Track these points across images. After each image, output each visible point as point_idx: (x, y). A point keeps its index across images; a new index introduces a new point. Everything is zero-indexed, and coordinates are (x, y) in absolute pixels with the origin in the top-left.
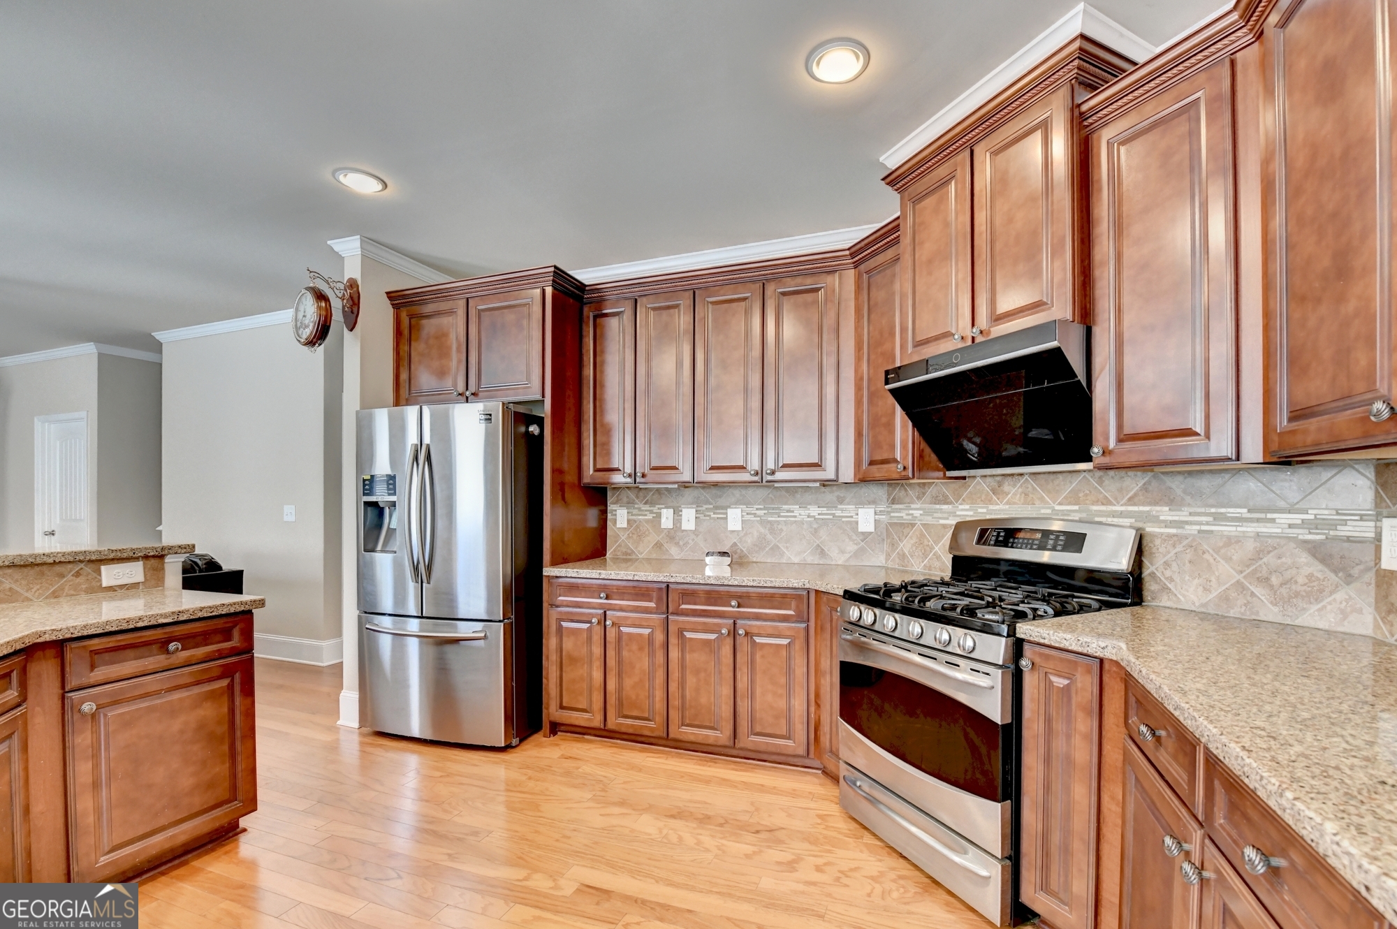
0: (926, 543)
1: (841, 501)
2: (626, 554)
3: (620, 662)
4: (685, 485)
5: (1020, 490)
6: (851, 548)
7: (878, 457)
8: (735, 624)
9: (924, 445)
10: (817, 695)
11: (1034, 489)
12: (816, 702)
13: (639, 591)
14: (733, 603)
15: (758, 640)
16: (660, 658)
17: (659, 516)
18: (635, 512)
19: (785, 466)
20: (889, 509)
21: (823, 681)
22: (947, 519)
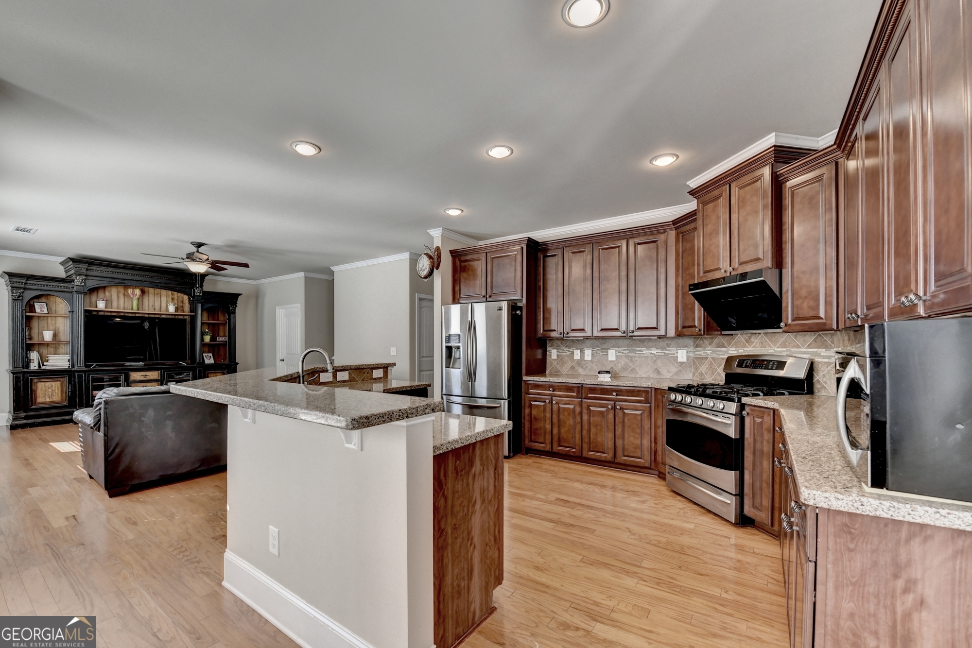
0: (713, 367)
1: (668, 346)
2: (556, 372)
3: (559, 420)
4: (587, 338)
5: (759, 341)
6: (674, 370)
7: (687, 325)
8: (615, 403)
9: (709, 319)
10: (655, 438)
11: (766, 340)
12: (655, 441)
13: (568, 388)
14: (614, 394)
15: (626, 411)
16: (578, 419)
17: (573, 353)
18: (561, 351)
19: (639, 329)
20: (695, 350)
21: (658, 431)
22: (724, 355)
